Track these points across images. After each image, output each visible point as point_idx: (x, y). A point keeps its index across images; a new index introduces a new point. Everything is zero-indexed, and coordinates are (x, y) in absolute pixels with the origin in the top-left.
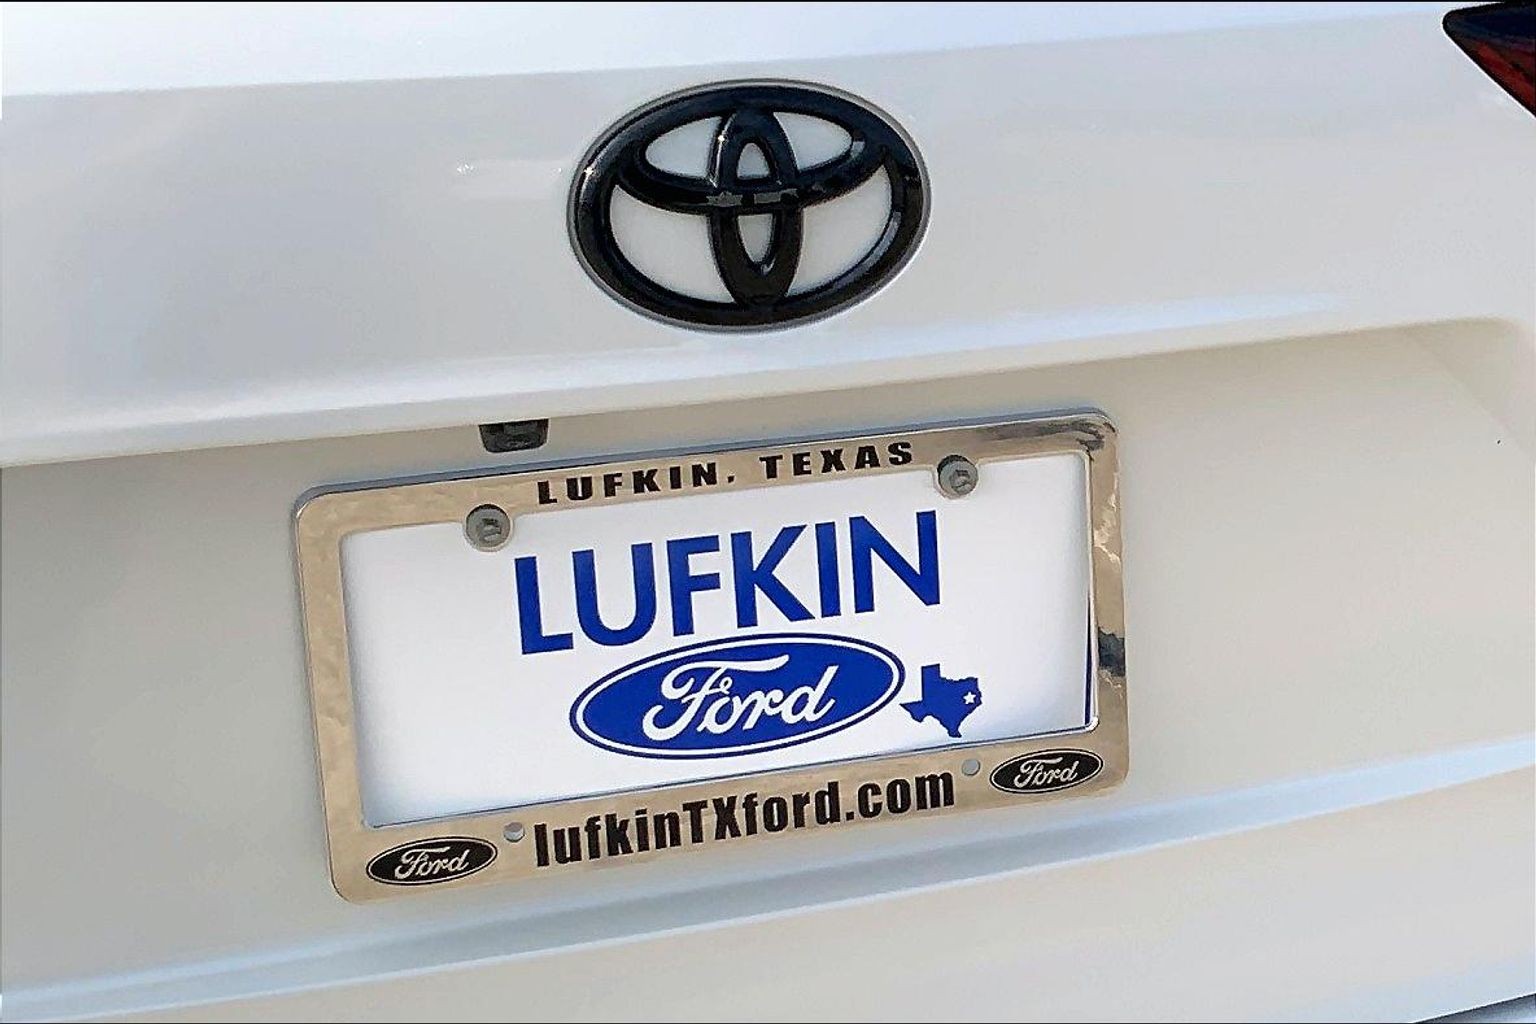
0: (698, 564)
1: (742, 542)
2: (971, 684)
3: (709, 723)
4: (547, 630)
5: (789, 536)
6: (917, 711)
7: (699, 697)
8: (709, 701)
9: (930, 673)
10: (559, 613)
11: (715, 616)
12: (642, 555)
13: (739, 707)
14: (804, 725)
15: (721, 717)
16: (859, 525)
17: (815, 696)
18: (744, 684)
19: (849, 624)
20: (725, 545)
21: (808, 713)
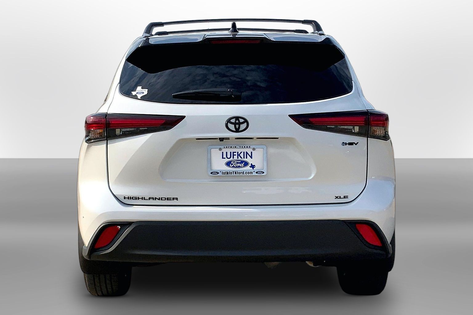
0: (235, 154)
1: (238, 152)
2: (255, 165)
3: (235, 166)
4: (224, 157)
5: (241, 152)
6: (250, 167)
7: (234, 164)
8: (235, 164)
9: (251, 164)
10: (225, 156)
11: (236, 157)
12: (231, 152)
13: (237, 165)
14: (241, 167)
15: (236, 165)
16: (246, 152)
17: (243, 165)
18: (237, 163)
19: (245, 159)
20: (237, 152)
21: (242, 166)
